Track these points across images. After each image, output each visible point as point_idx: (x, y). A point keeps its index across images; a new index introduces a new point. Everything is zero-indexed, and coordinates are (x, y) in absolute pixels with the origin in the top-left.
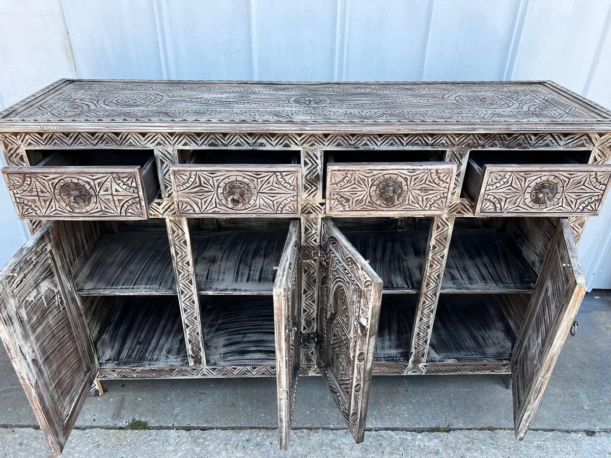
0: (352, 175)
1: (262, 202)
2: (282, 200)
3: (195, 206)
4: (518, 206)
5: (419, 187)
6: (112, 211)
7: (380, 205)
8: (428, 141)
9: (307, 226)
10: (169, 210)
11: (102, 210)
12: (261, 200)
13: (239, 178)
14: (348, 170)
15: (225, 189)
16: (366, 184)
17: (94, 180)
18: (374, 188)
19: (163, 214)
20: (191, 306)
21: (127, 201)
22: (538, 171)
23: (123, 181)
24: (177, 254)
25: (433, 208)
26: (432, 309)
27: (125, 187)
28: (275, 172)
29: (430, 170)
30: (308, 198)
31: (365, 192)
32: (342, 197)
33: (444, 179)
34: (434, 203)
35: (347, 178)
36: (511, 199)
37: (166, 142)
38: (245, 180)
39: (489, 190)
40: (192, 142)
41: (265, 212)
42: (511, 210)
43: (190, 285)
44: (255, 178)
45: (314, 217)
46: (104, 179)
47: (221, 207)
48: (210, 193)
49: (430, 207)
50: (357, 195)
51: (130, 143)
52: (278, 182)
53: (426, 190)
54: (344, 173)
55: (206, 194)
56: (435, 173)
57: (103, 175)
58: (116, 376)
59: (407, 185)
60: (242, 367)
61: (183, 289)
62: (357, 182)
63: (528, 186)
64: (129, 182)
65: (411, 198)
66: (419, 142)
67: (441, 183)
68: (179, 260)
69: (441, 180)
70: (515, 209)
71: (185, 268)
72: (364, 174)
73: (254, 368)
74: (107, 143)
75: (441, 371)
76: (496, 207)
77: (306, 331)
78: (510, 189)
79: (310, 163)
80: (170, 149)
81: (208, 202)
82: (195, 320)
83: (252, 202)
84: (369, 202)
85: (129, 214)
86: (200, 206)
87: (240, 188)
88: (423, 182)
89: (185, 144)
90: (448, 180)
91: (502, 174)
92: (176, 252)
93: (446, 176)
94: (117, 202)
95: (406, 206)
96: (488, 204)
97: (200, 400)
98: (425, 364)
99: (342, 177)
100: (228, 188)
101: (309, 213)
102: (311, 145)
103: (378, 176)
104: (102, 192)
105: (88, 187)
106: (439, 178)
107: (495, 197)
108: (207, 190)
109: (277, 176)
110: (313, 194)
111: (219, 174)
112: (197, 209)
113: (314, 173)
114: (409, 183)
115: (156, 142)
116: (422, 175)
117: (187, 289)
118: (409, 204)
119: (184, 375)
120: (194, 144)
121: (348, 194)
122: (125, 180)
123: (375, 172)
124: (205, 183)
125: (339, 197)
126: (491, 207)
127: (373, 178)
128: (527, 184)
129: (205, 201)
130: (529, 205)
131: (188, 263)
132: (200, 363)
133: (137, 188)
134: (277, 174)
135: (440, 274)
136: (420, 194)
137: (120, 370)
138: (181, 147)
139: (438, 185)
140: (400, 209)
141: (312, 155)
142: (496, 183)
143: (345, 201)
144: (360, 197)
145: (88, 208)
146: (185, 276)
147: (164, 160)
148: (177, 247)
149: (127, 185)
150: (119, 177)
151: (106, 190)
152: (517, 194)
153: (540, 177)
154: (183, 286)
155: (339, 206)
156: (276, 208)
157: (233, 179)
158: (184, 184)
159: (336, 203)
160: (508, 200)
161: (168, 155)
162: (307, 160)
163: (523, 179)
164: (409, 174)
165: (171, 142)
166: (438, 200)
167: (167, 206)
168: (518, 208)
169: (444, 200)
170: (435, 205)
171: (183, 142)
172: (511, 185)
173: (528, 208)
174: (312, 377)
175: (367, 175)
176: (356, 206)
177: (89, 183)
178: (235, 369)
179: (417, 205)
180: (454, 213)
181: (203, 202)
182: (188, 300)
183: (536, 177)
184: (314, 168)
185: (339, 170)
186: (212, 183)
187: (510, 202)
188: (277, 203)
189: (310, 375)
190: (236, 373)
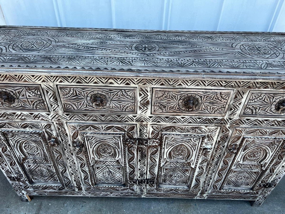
0: (168, 93)
1: (114, 105)
2: (125, 104)
3: (74, 106)
4: (267, 112)
5: (209, 101)
6: (28, 107)
7: (184, 110)
8: (222, 84)
9: (141, 128)
10: (55, 118)
11: (22, 106)
12: (113, 104)
13: (99, 92)
14: (166, 91)
15: (91, 98)
16: (177, 98)
17: (15, 90)
18: (181, 101)
19: (51, 120)
20: (73, 165)
21: (36, 102)
22: (282, 94)
23: (32, 91)
24: (62, 140)
25: (216, 113)
26: (214, 171)
27: (34, 94)
28: (121, 90)
29: (217, 92)
30: (142, 114)
31: (176, 103)
32: (161, 105)
33: (225, 98)
34: (217, 110)
35: (165, 95)
36: (263, 108)
37: (48, 80)
38: (103, 93)
39: (250, 103)
40: (65, 80)
41: (116, 110)
42: (262, 114)
43: (72, 155)
44: (109, 92)
45: (145, 124)
46: (21, 90)
47: (90, 107)
48: (83, 100)
49: (215, 112)
50: (170, 104)
51: (25, 80)
52: (123, 95)
53: (213, 103)
54: (163, 92)
55: (80, 100)
56: (219, 94)
57: (20, 88)
58: (36, 194)
59: (201, 100)
60: (105, 193)
61: (68, 157)
62: (171, 98)
63: (275, 101)
64: (36, 92)
65: (203, 107)
66: (216, 84)
67: (223, 100)
68: (64, 143)
69: (223, 98)
70: (264, 113)
71: (68, 147)
72: (176, 93)
73: (112, 193)
74: (10, 79)
75: (216, 198)
76: (253, 112)
77: (140, 178)
78: (263, 103)
79: (143, 94)
80: (51, 84)
81: (82, 104)
82: (77, 172)
83: (108, 105)
84: (178, 108)
85: (38, 109)
86: (77, 106)
87: (100, 97)
88: (211, 99)
89: (61, 82)
90: (227, 98)
91: (259, 94)
92: (62, 139)
93: (226, 96)
94: (30, 103)
95: (200, 111)
96: (249, 110)
97: (82, 206)
98: (207, 195)
99: (162, 94)
100: (93, 97)
101: (143, 121)
102: (144, 84)
103: (184, 95)
104: (21, 97)
105: (12, 94)
106: (221, 97)
107: (253, 107)
108: (80, 98)
109: (122, 92)
110: (145, 111)
111: (87, 90)
112: (75, 108)
113: (145, 100)
114: (203, 99)
115: (42, 80)
116: (211, 95)
117: (70, 157)
118: (202, 110)
119: (73, 195)
120: (67, 82)
121: (165, 103)
122: (33, 91)
123: (182, 93)
124: (79, 94)
125: (160, 105)
126: (250, 112)
127: (181, 95)
128: (274, 100)
129: (80, 104)
130: (273, 111)
131: (70, 145)
132: (82, 190)
133: (41, 95)
134: (122, 91)
135: (221, 155)
136: (209, 105)
137: (38, 192)
138: (58, 83)
139: (221, 100)
140: (196, 112)
141: (144, 90)
142: (255, 99)
143: (163, 107)
144: (173, 106)
145: (14, 105)
146: (69, 151)
147: (48, 91)
148: (62, 137)
149: (35, 93)
150: (30, 89)
151: (23, 96)
152: (267, 105)
153: (283, 97)
154: (68, 156)
155: (160, 110)
156: (122, 108)
157: (96, 92)
158: (67, 94)
159: (158, 108)
160: (261, 109)
161: (51, 88)
162: (141, 93)
163: (272, 98)
164: (203, 94)
165: (51, 80)
166: (220, 108)
167: (53, 116)
168: (266, 113)
169: (223, 109)
170: (218, 111)
171: (59, 80)
172: (264, 101)
173: (273, 113)
174: (144, 198)
175: (177, 94)
176: (169, 110)
177: (12, 92)
178: (101, 193)
179: (207, 111)
180: (234, 125)
181: (79, 104)
182: (71, 162)
183: (280, 97)
184: (146, 97)
185: (160, 91)
186: (83, 95)
187: (262, 109)
188: (123, 106)
189: (142, 197)
190: (102, 195)
